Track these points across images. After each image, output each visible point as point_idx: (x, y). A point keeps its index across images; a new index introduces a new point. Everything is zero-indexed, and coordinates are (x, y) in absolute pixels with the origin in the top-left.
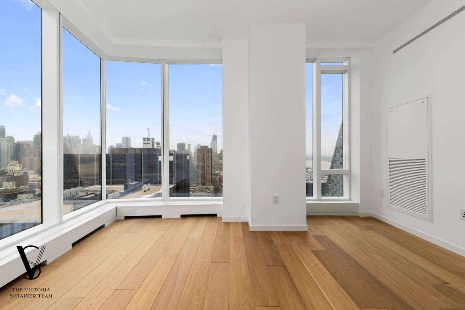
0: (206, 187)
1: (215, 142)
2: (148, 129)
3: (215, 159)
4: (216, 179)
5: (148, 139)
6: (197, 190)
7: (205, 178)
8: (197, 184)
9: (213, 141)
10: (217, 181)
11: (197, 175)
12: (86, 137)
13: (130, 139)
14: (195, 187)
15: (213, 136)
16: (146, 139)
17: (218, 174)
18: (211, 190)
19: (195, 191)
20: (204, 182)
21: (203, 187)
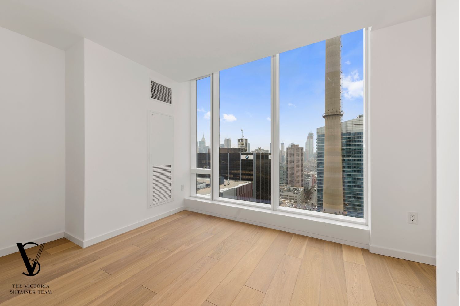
0: (295, 188)
1: (311, 140)
2: (242, 131)
3: (310, 159)
4: (307, 180)
5: (242, 140)
6: (285, 190)
7: (295, 179)
8: (286, 185)
9: (309, 140)
10: (309, 182)
11: (286, 175)
12: (201, 140)
13: (230, 141)
14: (284, 187)
15: (309, 134)
16: (240, 140)
17: (311, 176)
18: (300, 191)
19: (283, 191)
20: (294, 183)
21: (292, 188)
